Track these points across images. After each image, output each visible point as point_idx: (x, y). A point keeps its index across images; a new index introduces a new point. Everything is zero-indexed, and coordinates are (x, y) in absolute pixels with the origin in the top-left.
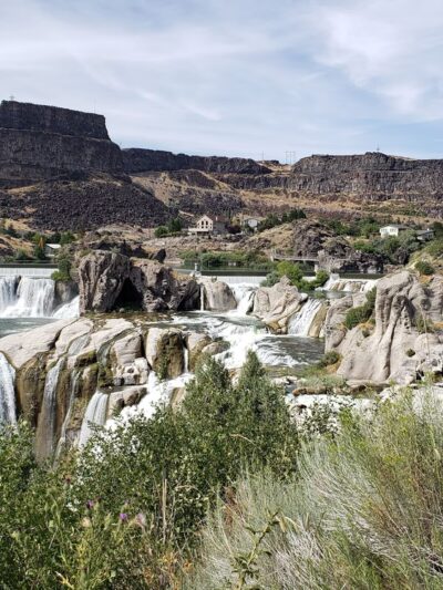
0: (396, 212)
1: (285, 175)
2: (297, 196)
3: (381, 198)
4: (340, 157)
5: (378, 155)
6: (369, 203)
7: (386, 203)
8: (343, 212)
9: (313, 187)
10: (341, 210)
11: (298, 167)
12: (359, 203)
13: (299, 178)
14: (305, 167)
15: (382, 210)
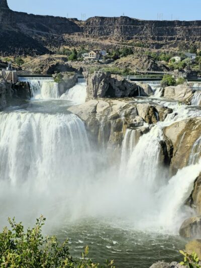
0: (135, 46)
1: (82, 26)
2: (89, 36)
3: (129, 39)
4: (109, 18)
5: (126, 18)
6: (123, 41)
7: (131, 41)
8: (112, 45)
9: (96, 32)
10: (110, 44)
11: (88, 22)
12: (118, 41)
13: (89, 28)
14: (91, 22)
15: (129, 45)
